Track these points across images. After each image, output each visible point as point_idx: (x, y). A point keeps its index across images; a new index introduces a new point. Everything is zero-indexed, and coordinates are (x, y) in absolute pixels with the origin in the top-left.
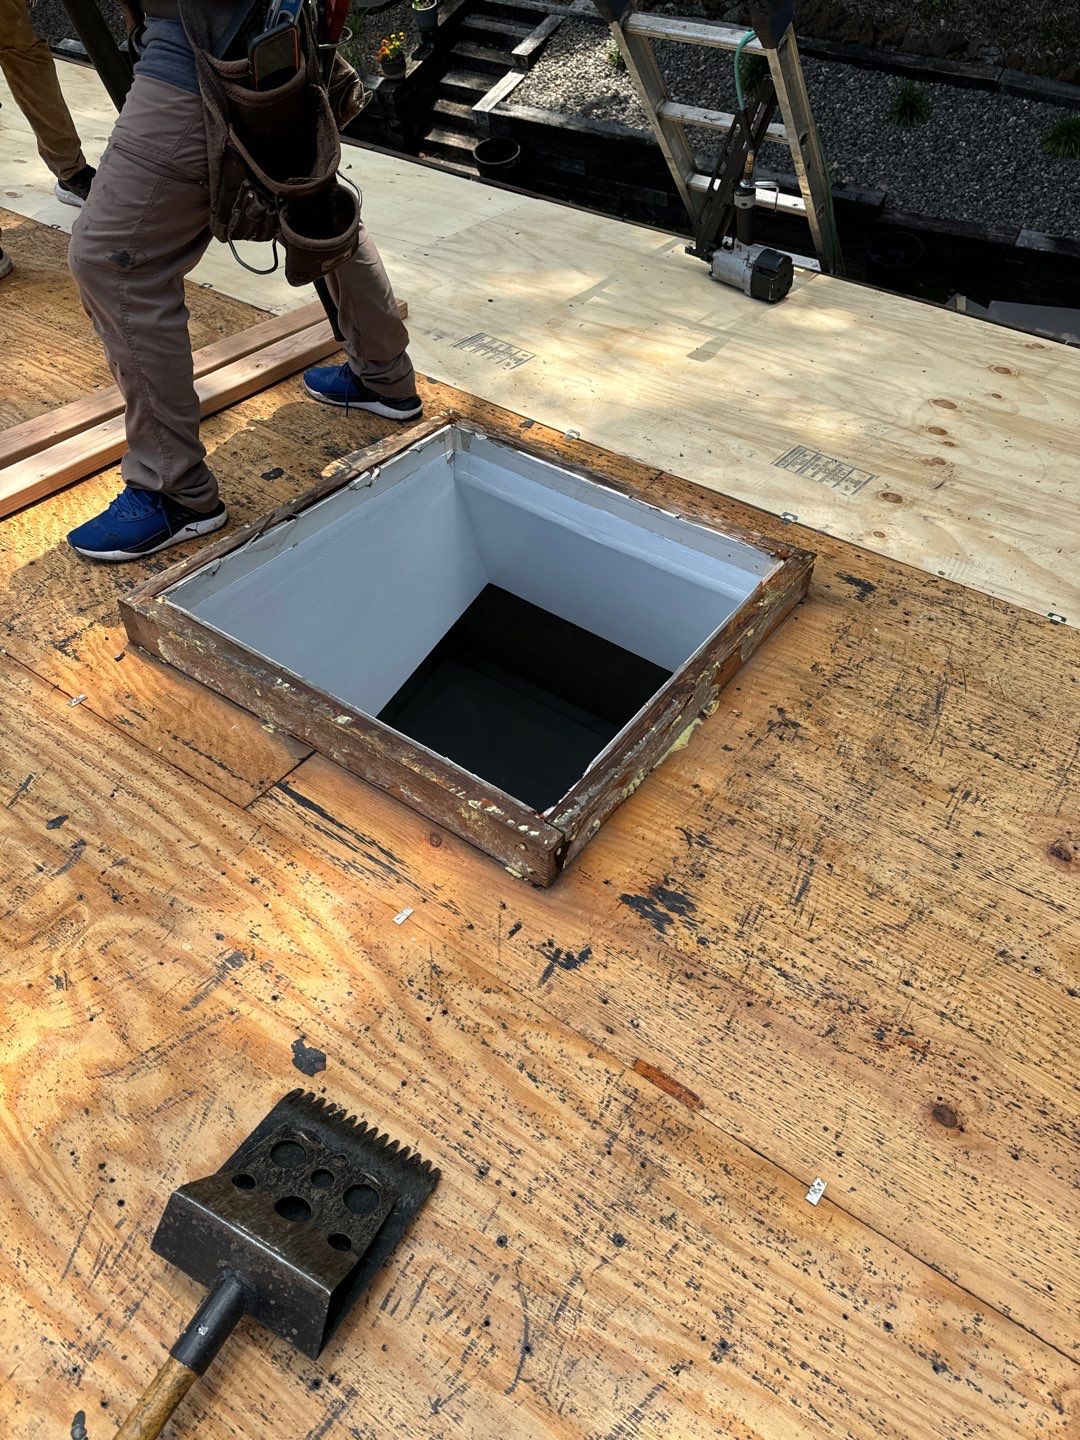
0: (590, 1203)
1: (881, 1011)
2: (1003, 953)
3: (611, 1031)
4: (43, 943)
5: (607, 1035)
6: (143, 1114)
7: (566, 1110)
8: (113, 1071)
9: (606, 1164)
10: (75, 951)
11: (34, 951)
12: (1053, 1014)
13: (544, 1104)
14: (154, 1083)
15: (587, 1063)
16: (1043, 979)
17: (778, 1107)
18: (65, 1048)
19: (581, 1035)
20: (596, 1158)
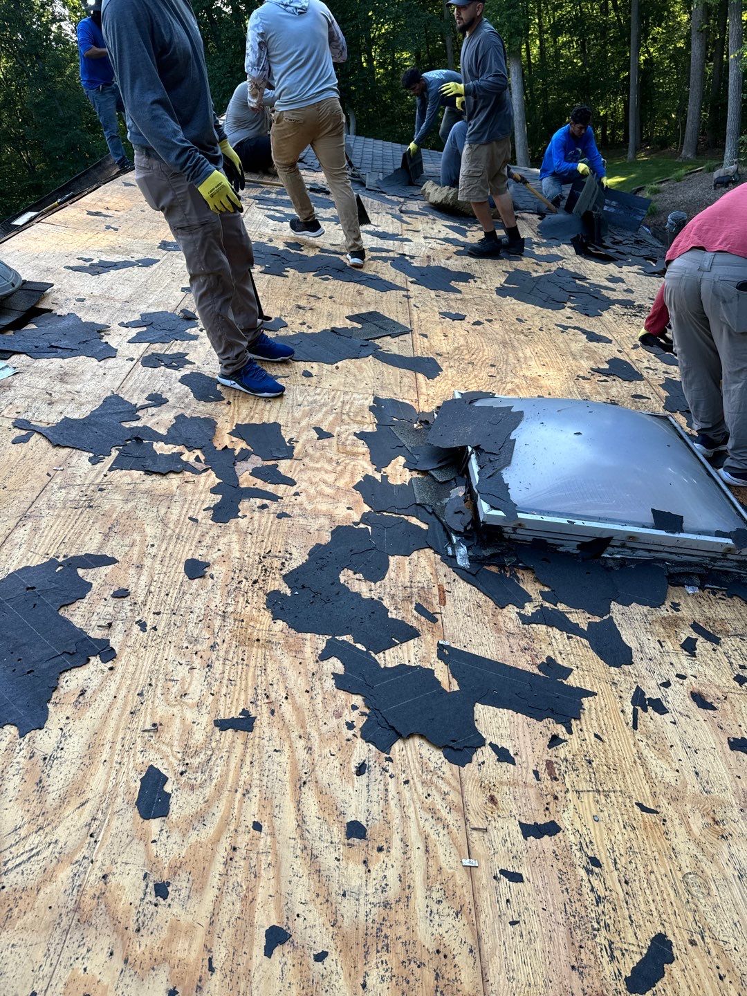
0: (385, 589)
1: (538, 647)
2: (614, 683)
3: (445, 576)
4: (344, 455)
5: (443, 575)
6: (321, 493)
7: (407, 575)
8: (325, 482)
9: (400, 588)
10: (348, 461)
11: (341, 454)
12: (603, 705)
13: (404, 568)
14: (329, 491)
15: (428, 574)
16: (618, 700)
17: (465, 626)
18: (323, 472)
19: (436, 570)
20: (400, 585)
